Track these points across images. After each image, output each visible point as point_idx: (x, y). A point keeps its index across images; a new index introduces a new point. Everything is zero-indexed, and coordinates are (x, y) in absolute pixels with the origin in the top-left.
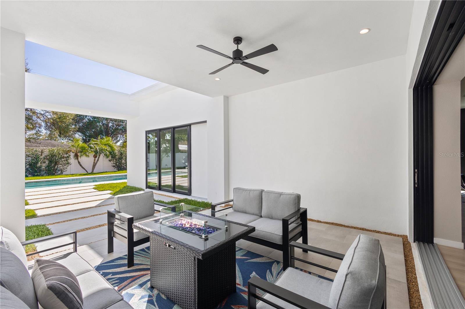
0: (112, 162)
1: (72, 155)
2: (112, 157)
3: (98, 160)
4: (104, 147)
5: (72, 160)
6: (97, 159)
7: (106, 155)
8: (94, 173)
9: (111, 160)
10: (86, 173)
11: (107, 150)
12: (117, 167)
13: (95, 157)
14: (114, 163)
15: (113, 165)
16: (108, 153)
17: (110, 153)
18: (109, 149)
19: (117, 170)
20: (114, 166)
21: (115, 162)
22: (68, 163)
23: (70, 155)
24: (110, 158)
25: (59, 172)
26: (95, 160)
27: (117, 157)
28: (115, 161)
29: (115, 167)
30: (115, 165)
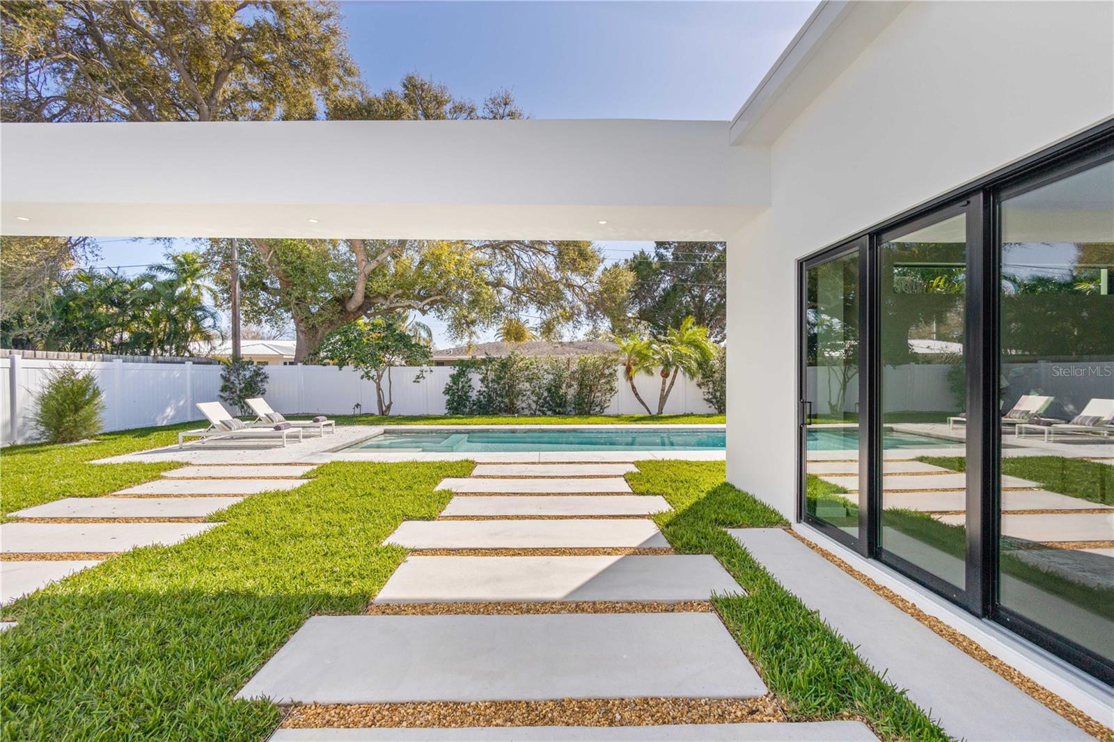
0: (704, 389)
1: (621, 369)
2: (703, 375)
3: (672, 383)
4: (684, 350)
5: (621, 383)
6: (669, 380)
7: (688, 370)
8: (663, 415)
9: (703, 384)
10: (647, 414)
11: (690, 357)
12: (717, 402)
13: (665, 374)
14: (709, 392)
15: (706, 397)
16: (694, 365)
17: (700, 365)
18: (697, 355)
19: (717, 412)
20: (708, 401)
21: (711, 390)
22: (612, 389)
23: (615, 371)
24: (699, 377)
25: (598, 409)
26: (664, 383)
27: (716, 375)
28: (711, 386)
29: (711, 402)
30: (711, 397)
